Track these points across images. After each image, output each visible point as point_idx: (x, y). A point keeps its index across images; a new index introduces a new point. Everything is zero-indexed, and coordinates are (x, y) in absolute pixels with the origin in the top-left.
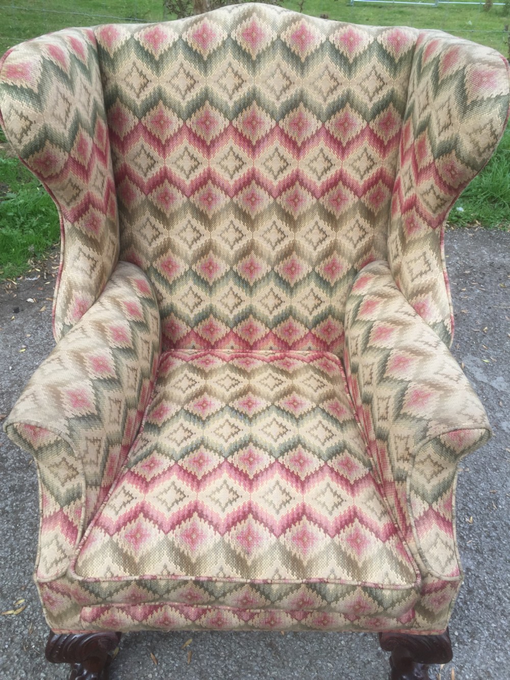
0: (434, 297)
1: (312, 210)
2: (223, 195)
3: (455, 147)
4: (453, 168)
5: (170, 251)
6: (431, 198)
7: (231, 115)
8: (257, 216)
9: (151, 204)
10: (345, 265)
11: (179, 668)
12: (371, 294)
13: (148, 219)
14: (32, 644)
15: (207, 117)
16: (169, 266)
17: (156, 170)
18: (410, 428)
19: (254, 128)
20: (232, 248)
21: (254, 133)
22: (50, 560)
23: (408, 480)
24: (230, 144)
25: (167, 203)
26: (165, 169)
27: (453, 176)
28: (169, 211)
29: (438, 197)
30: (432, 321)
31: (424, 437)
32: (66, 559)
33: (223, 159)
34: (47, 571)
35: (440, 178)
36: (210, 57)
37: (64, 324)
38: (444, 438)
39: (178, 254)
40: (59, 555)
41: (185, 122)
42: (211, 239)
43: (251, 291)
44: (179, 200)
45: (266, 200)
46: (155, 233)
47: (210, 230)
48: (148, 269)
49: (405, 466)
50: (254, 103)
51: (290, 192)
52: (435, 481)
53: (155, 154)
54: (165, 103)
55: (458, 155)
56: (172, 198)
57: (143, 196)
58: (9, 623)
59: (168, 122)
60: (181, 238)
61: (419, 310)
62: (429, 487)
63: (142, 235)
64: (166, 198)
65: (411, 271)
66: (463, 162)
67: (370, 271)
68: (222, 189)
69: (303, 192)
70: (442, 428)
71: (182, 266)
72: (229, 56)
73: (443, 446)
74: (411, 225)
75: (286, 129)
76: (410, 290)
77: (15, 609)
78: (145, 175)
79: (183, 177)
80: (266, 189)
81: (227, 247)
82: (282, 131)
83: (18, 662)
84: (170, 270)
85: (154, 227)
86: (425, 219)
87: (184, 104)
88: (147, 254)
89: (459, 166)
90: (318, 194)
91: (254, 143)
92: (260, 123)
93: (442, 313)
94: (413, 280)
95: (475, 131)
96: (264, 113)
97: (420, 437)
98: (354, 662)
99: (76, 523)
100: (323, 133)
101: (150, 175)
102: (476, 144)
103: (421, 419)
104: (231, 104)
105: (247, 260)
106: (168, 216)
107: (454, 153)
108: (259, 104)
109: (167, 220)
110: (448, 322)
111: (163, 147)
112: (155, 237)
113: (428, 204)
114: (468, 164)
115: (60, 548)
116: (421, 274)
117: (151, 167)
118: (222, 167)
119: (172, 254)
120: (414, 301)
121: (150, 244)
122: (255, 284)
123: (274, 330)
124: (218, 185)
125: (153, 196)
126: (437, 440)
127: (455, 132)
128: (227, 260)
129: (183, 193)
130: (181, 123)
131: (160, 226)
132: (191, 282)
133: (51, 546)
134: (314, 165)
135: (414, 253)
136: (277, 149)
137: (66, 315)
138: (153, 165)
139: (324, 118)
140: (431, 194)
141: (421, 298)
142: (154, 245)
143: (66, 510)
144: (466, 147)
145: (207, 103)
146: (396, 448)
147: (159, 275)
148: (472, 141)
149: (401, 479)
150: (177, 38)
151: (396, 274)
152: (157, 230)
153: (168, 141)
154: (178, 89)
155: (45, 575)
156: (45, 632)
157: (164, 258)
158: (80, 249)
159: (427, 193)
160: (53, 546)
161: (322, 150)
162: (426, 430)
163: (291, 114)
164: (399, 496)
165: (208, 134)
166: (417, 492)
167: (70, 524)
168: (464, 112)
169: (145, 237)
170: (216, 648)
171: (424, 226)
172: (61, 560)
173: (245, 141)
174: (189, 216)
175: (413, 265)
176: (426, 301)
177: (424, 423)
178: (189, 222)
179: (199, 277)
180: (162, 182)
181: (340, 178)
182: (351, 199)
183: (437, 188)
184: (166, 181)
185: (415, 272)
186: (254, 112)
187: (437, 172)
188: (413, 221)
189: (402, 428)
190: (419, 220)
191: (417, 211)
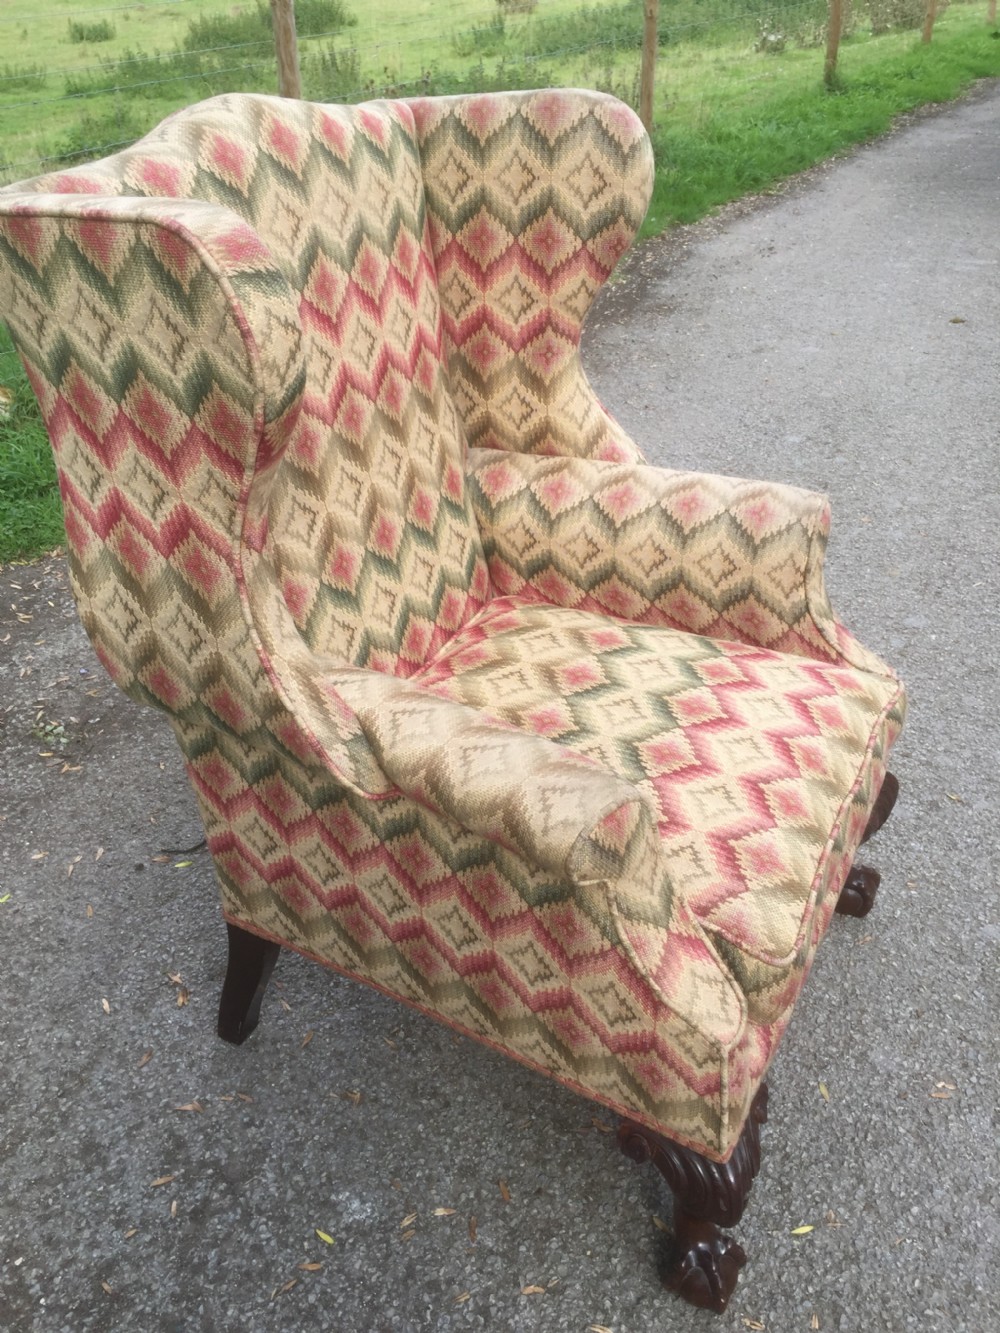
0: (613, 434)
1: (411, 402)
2: (321, 427)
3: (622, 212)
4: (619, 242)
5: (284, 567)
6: (581, 302)
7: (299, 282)
8: (365, 443)
10: (460, 471)
12: (536, 478)
16: (292, 597)
18: (786, 546)
19: (329, 294)
20: (356, 514)
21: (330, 303)
23: (810, 605)
29: (590, 294)
30: (635, 458)
31: (810, 540)
32: (728, 986)
34: (729, 1022)
35: (597, 265)
36: (251, 190)
37: (344, 743)
38: (821, 528)
39: (297, 566)
40: (717, 990)
42: (329, 515)
43: (398, 572)
45: (367, 410)
47: (323, 498)
49: (800, 594)
50: (320, 251)
51: (386, 383)
55: (628, 221)
61: (612, 456)
65: (572, 417)
68: (318, 416)
69: (398, 377)
70: (815, 519)
71: (310, 586)
72: (273, 183)
74: (548, 355)
75: (361, 283)
76: (582, 444)
80: (362, 391)
81: (350, 516)
82: (357, 287)
84: (296, 604)
86: (569, 337)
89: (628, 235)
90: (410, 373)
91: (334, 320)
92: (333, 282)
93: (631, 447)
94: (580, 426)
96: (333, 264)
97: (805, 543)
99: (693, 932)
100: (393, 275)
103: (789, 528)
104: (295, 263)
105: (376, 525)
107: (621, 220)
108: (325, 251)
110: (640, 455)
113: (575, 311)
115: (709, 980)
116: (586, 413)
119: (290, 573)
120: (596, 452)
122: (398, 557)
123: (438, 621)
124: (313, 413)
127: (618, 192)
128: (357, 538)
132: (330, 608)
133: (701, 992)
134: (396, 328)
135: (564, 392)
136: (358, 320)
137: (335, 725)
139: (388, 249)
140: (582, 294)
141: (603, 443)
143: (673, 926)
144: (638, 205)
146: (779, 585)
148: (642, 196)
149: (801, 614)
150: (195, 169)
151: (541, 441)
155: (732, 1029)
159: (575, 295)
160: (703, 989)
161: (398, 302)
162: (805, 531)
163: (359, 255)
164: (807, 637)
166: (821, 615)
168: (625, 163)
171: (569, 347)
172: (724, 993)
173: (325, 321)
174: (291, 489)
175: (571, 408)
176: (611, 442)
177: (798, 528)
178: (294, 499)
179: (336, 592)
181: (421, 339)
182: (435, 366)
183: (591, 282)
185: (579, 415)
186: (323, 267)
187: (592, 258)
188: (549, 349)
189: (774, 555)
190: (559, 342)
191: (556, 330)
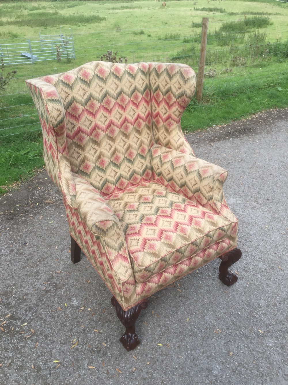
0: (185, 146)
1: (132, 130)
2: (102, 132)
3: (185, 94)
4: (185, 100)
5: (86, 160)
6: (177, 113)
7: (100, 101)
8: (115, 137)
9: (75, 143)
10: (147, 148)
11: (157, 320)
12: (163, 153)
13: (75, 150)
14: (94, 349)
15: (92, 104)
16: (87, 167)
17: (76, 128)
18: (208, 181)
19: (109, 104)
20: (109, 152)
21: (109, 106)
22: (123, 273)
23: (213, 197)
24: (102, 112)
25: (82, 141)
26: (79, 127)
27: (185, 103)
28: (83, 144)
29: (179, 112)
30: (188, 153)
31: (214, 180)
32: (129, 270)
33: (100, 118)
35: (180, 105)
36: (90, 81)
37: (71, 196)
38: (219, 178)
39: (90, 161)
40: (126, 269)
41: (84, 107)
42: (101, 151)
43: (119, 167)
44: (86, 138)
45: (117, 130)
46: (78, 155)
47: (100, 147)
48: (77, 171)
49: (211, 194)
50: (108, 95)
51: (124, 125)
52: (220, 195)
53: (74, 122)
54: (76, 102)
55: (186, 96)
56: (84, 138)
57: (71, 141)
58: (77, 349)
59: (78, 109)
60: (90, 154)
61: (183, 151)
62: (219, 197)
63: (73, 157)
64: (81, 139)
65: (175, 140)
66: (188, 97)
67: (155, 148)
68: (101, 130)
69: (129, 124)
70: (218, 176)
71: (92, 165)
72: (96, 80)
73: (220, 181)
74: (170, 124)
75: (119, 103)
76: (176, 147)
77: (75, 344)
78: (71, 132)
79: (86, 129)
80: (116, 126)
81: (107, 153)
82: (118, 103)
83: (95, 357)
84: (88, 169)
85: (77, 153)
86: (175, 121)
87: (83, 101)
88: (76, 165)
89: (187, 99)
90: (133, 124)
91: (110, 110)
92: (110, 102)
93: (189, 150)
94: (176, 143)
95: (190, 87)
96: (111, 98)
98: (208, 286)
99: (126, 256)
100: (131, 102)
101: (73, 131)
102: (191, 91)
103: (210, 176)
104: (100, 97)
105: (115, 156)
106: (83, 146)
107: (185, 95)
108: (109, 95)
109: (82, 148)
110: (192, 153)
111: (77, 119)
112: (79, 157)
113: (176, 115)
114: (189, 98)
115: (125, 267)
116: (178, 140)
117: (73, 128)
118: (100, 121)
119: (87, 162)
120: (179, 149)
121: (77, 160)
122: (120, 164)
123: (130, 181)
124: (100, 129)
125: (76, 140)
126: (218, 180)
127: (184, 89)
128: (108, 158)
129: (87, 135)
130: (83, 108)
131: (80, 151)
132: (97, 171)
133: (121, 268)
134: (130, 113)
135: (174, 134)
136: (117, 110)
137: (70, 192)
138: (74, 127)
139: (130, 96)
140: (177, 112)
141: (181, 148)
142: (79, 160)
143: (120, 252)
144: (189, 92)
145: (92, 98)
146: (205, 190)
147: (83, 172)
148: (190, 90)
149: (210, 199)
150: (76, 77)
151: (168, 145)
152: (79, 153)
153: (79, 116)
154: (80, 95)
155: (125, 278)
156: (95, 342)
157: (84, 164)
158: (66, 164)
159: (175, 111)
160: (122, 268)
161: (131, 108)
163: (120, 97)
164: (211, 205)
165: (93, 110)
166: (217, 201)
167: (124, 257)
168: (185, 82)
169: (74, 158)
170: (164, 308)
171: (175, 123)
172: (127, 270)
173: (107, 110)
174: (91, 144)
175: (175, 138)
176: (184, 148)
177: (212, 177)
178: (92, 146)
179: (99, 168)
180: (79, 133)
181: (139, 117)
182: (143, 123)
183: (179, 109)
184: (80, 132)
185: (176, 140)
186: (108, 98)
187: (178, 103)
188: (170, 123)
189: (205, 182)
190: (173, 122)
191: (172, 119)
